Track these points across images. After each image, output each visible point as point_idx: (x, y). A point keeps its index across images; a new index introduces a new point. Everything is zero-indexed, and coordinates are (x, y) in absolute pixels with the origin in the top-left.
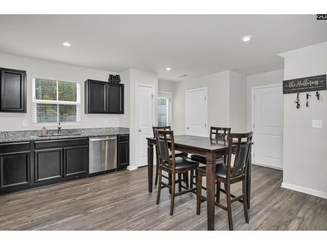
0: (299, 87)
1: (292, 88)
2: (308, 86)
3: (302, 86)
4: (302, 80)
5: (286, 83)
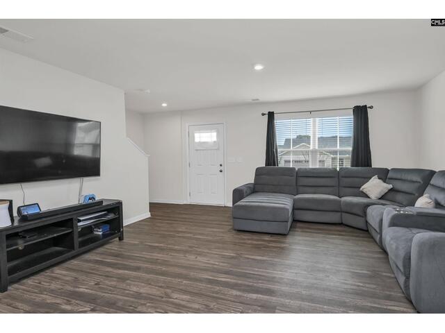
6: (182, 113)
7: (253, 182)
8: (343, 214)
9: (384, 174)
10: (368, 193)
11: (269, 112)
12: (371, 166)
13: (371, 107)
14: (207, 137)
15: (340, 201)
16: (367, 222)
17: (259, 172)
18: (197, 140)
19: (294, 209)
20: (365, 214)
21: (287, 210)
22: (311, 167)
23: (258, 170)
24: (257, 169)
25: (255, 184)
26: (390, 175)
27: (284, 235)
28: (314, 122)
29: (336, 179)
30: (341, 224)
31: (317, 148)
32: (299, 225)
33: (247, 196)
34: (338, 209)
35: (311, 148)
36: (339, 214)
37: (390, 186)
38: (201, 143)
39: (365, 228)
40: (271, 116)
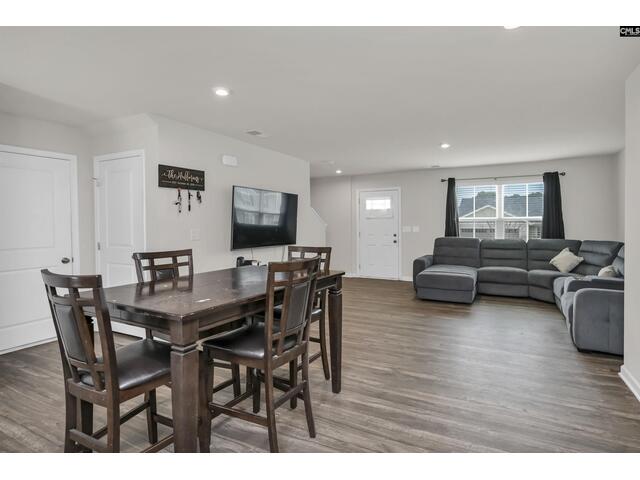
0: (179, 180)
1: (171, 179)
2: (190, 181)
3: (183, 181)
4: (184, 171)
5: (163, 169)
6: (352, 178)
7: (432, 254)
8: (531, 287)
9: (576, 247)
10: (558, 266)
11: (450, 179)
12: (563, 237)
13: (563, 174)
14: (379, 204)
15: (526, 274)
16: (554, 294)
17: (438, 243)
18: (368, 207)
19: (479, 281)
20: (551, 287)
21: (472, 280)
22: (496, 238)
23: (438, 241)
24: (436, 240)
25: (435, 255)
26: (582, 248)
27: (469, 304)
28: (500, 189)
29: (524, 251)
30: (528, 298)
31: (503, 217)
32: (483, 297)
33: (429, 267)
34: (524, 281)
35: (497, 217)
36: (525, 287)
37: (582, 259)
38: (372, 211)
39: (552, 301)
40: (452, 182)
